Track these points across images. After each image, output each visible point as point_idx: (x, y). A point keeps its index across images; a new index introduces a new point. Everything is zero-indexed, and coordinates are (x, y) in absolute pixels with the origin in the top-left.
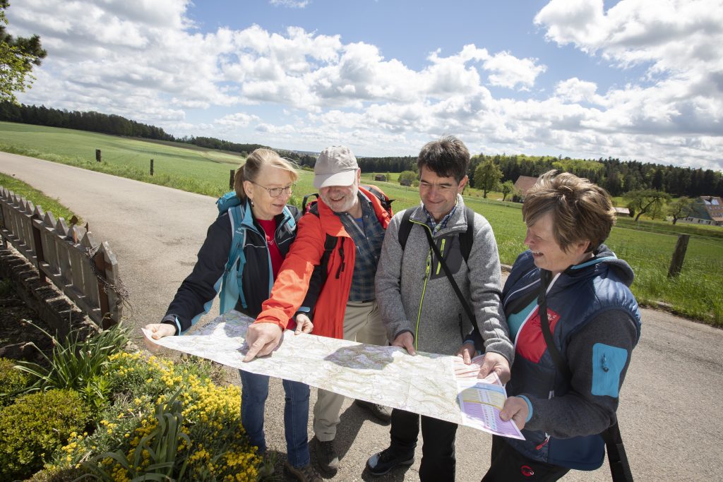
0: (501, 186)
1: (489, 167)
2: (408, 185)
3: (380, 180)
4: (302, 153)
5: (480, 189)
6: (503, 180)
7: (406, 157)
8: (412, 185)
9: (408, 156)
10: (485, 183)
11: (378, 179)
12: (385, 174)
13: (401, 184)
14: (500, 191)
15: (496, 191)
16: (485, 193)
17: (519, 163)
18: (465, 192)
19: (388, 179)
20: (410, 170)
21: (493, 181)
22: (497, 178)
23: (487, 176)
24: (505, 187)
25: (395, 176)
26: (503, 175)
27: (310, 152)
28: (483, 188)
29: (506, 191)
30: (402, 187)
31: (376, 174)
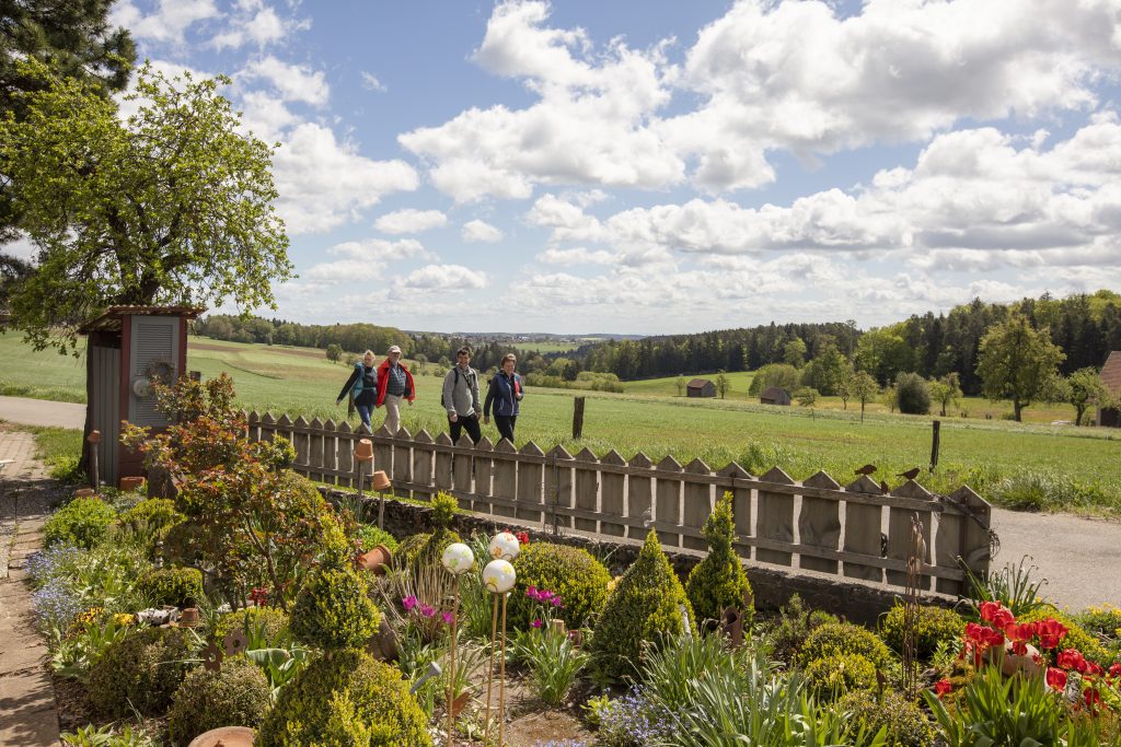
0: (1062, 384)
1: (1019, 337)
2: (783, 403)
3: (700, 395)
4: (479, 337)
5: (1001, 397)
6: (1066, 370)
7: (761, 329)
8: (794, 402)
9: (767, 324)
10: (1014, 381)
11: (693, 392)
12: (713, 378)
13: (764, 400)
14: (1062, 399)
15: (1050, 400)
16: (1018, 408)
17: (1097, 317)
18: (951, 408)
19: (724, 390)
20: (780, 359)
21: (1034, 374)
22: (1049, 363)
23: (1017, 363)
24: (1076, 387)
25: (740, 381)
26: (1064, 356)
27: (500, 335)
28: (1008, 396)
29: (1080, 399)
30: (767, 406)
31: (688, 380)
